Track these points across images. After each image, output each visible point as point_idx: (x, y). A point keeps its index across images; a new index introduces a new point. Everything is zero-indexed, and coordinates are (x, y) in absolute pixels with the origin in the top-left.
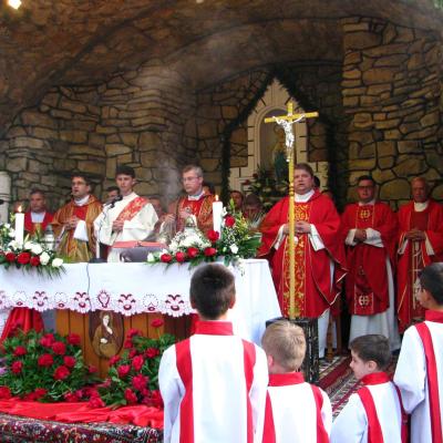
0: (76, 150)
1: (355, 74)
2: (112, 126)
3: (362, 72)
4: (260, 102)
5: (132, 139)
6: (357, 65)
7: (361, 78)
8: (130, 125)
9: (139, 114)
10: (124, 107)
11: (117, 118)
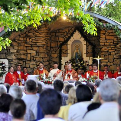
0: (21, 52)
1: (104, 36)
2: (29, 44)
3: (106, 36)
4: (72, 37)
5: (36, 49)
6: (104, 34)
7: (105, 38)
8: (36, 44)
9: (39, 41)
10: (34, 39)
11: (32, 42)
